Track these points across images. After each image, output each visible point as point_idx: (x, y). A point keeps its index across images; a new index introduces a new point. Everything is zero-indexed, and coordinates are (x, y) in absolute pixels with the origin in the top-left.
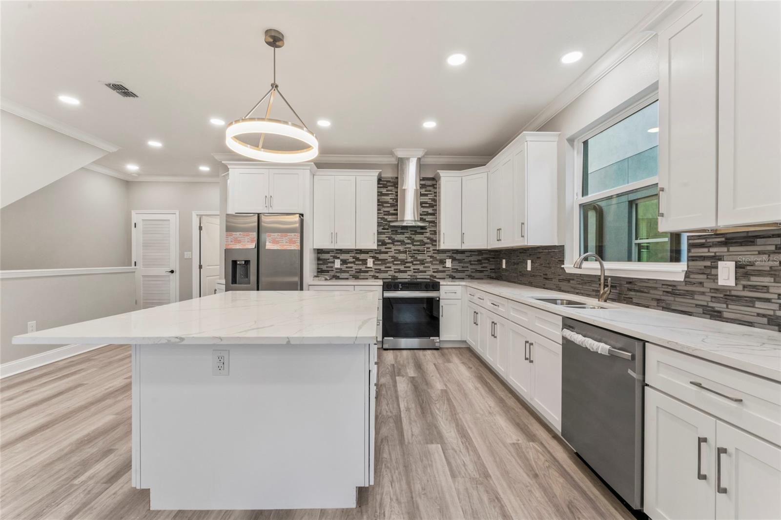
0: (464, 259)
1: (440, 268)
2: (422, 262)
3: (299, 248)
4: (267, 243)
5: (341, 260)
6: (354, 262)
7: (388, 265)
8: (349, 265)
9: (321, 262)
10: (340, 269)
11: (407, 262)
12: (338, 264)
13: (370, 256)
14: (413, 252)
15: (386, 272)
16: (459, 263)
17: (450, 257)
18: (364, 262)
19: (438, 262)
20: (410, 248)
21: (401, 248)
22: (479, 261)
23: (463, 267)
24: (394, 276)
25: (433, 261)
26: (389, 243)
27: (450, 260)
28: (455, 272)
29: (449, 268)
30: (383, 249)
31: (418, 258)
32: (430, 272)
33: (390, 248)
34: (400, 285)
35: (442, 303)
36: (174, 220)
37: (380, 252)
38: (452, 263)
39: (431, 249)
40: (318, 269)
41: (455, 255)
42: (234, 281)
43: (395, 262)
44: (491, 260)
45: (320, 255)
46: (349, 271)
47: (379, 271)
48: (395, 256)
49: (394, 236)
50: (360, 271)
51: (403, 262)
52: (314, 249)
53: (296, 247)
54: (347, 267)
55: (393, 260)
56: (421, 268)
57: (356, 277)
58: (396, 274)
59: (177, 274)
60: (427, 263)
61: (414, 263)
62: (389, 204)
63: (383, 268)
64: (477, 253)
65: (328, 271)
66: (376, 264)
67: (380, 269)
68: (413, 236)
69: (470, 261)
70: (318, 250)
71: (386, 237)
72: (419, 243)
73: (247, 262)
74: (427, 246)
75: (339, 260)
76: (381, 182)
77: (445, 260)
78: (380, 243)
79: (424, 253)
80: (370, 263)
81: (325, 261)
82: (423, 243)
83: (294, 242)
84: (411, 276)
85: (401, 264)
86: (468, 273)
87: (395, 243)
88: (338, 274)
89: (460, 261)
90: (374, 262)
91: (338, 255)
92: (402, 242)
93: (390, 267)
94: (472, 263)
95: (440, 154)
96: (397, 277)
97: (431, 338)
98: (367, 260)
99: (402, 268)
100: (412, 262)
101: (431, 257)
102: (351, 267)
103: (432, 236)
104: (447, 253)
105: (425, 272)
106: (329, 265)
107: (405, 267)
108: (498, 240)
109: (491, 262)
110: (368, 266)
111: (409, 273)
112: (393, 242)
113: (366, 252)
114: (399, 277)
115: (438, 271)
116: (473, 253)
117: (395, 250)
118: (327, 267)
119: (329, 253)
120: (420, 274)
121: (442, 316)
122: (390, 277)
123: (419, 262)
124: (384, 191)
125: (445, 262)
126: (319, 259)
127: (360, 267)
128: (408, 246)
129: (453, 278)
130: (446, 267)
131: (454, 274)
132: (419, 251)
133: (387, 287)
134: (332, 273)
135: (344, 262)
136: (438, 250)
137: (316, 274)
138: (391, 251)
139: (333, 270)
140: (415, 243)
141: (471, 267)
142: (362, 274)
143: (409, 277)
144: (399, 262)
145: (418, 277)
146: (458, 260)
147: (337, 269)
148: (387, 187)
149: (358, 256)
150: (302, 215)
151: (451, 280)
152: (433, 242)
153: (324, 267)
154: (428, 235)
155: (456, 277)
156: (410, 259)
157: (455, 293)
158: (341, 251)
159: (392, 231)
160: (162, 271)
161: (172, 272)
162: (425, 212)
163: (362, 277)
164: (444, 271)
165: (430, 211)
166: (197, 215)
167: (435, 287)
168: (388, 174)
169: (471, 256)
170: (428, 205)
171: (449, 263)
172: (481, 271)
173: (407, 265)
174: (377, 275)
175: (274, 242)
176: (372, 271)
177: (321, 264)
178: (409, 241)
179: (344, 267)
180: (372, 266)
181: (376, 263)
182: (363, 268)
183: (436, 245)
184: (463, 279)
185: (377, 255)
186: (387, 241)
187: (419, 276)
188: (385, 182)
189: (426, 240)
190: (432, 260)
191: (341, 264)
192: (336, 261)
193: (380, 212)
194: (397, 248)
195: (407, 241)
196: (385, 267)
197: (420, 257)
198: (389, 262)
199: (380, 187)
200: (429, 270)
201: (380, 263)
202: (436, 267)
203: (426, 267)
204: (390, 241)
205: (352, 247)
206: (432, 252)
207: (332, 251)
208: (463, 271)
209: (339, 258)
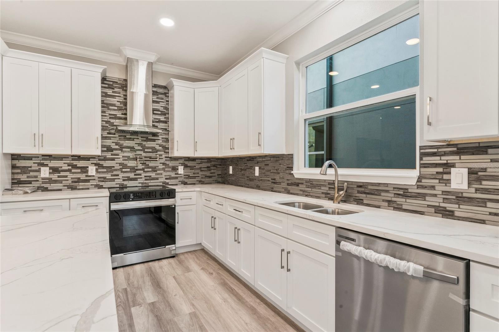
0: (195, 166)
1: (173, 174)
2: (154, 169)
5: (51, 168)
6: (69, 171)
7: (115, 173)
8: (62, 174)
9: (18, 171)
10: (49, 179)
11: (137, 170)
12: (45, 173)
13: (92, 163)
14: (144, 159)
15: (113, 180)
16: (190, 170)
17: (182, 164)
18: (84, 170)
19: (171, 169)
20: (141, 155)
21: (131, 155)
22: (208, 167)
23: (194, 174)
24: (123, 185)
25: (166, 168)
26: (116, 149)
27: (183, 167)
28: (187, 178)
29: (181, 174)
30: (109, 155)
31: (150, 165)
32: (162, 179)
33: (118, 155)
34: (131, 194)
35: (177, 210)
37: (105, 159)
38: (184, 170)
39: (163, 156)
40: (12, 179)
41: (186, 163)
43: (123, 170)
44: (218, 167)
45: (16, 162)
46: (62, 181)
47: (104, 179)
48: (123, 164)
49: (121, 142)
50: (79, 180)
51: (133, 169)
52: (5, 155)
54: (59, 177)
55: (121, 167)
56: (153, 175)
57: (73, 188)
58: (125, 183)
60: (159, 170)
61: (146, 170)
62: (116, 106)
63: (108, 176)
64: (206, 161)
65: (30, 182)
66: (100, 172)
67: (104, 178)
69: (201, 168)
70: (12, 155)
71: (113, 142)
72: (150, 150)
74: (159, 153)
75: (48, 168)
76: (105, 82)
77: (178, 166)
78: (105, 149)
79: (157, 161)
80: (92, 170)
81: (25, 170)
82: (154, 150)
84: (142, 183)
85: (131, 172)
86: (199, 179)
87: (124, 149)
88: (46, 186)
89: (192, 168)
90: (97, 170)
91: (46, 162)
92: (132, 149)
93: (118, 175)
94: (202, 169)
95: (172, 64)
96: (126, 185)
97: (167, 247)
98: (88, 167)
99: (132, 175)
100: (143, 169)
101: (163, 164)
102: (66, 177)
103: (164, 144)
104: (179, 160)
105: (157, 179)
106: (32, 174)
107: (135, 175)
108: (231, 149)
109: (218, 169)
110: (90, 174)
111: (140, 181)
112: (121, 148)
113: (87, 158)
114: (128, 185)
115: (170, 178)
116: (203, 161)
117: (123, 157)
118: (28, 177)
119: (31, 160)
120: (151, 181)
121: (178, 223)
122: (118, 186)
123: (150, 170)
124: (110, 92)
125: (178, 169)
126: (14, 167)
127: (79, 176)
128: (138, 152)
129: (185, 183)
130: (178, 174)
131: (186, 180)
132: (150, 158)
133: (115, 197)
134: (36, 184)
135: (55, 170)
136: (171, 158)
137: (9, 187)
138: (119, 158)
139: (38, 181)
140: (146, 150)
141: (201, 173)
142: (80, 184)
143: (140, 185)
144: (129, 170)
145: (150, 184)
146: (189, 166)
147: (43, 179)
148: (113, 89)
149: (75, 163)
151: (183, 186)
152: (166, 149)
153: (23, 177)
154: (160, 142)
155: (188, 183)
156: (140, 167)
157: (191, 199)
158: (50, 157)
159: (119, 136)
162: (157, 119)
163: (81, 187)
164: (176, 178)
165: (162, 118)
167: (171, 194)
168: (116, 75)
170: (160, 113)
171: (181, 170)
172: (210, 177)
173: (138, 172)
174: (101, 184)
176: (94, 179)
177: (18, 173)
178: (140, 148)
179: (55, 177)
180: (94, 175)
181: (99, 170)
182: (83, 177)
183: (169, 153)
184: (194, 184)
185: (101, 162)
186: (114, 146)
187: (151, 183)
188: (111, 83)
189: (158, 147)
190: (164, 167)
191: (50, 173)
192: (43, 169)
193: (104, 114)
194: (126, 154)
195: (137, 147)
196: (112, 176)
197: (152, 164)
198: (116, 170)
199: (105, 87)
200: (161, 177)
201: (105, 170)
202: (168, 174)
203: (158, 174)
204: (117, 147)
205: (68, 152)
206: (164, 159)
207: (36, 156)
208: (194, 177)
209: (47, 165)
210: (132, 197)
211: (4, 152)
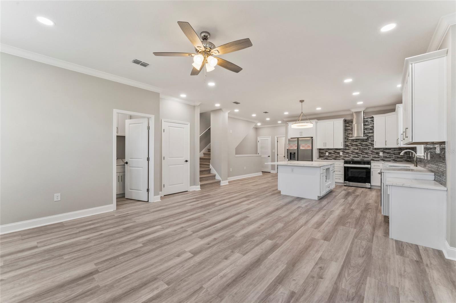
0: (390, 152)
1: (377, 156)
2: (367, 153)
3: (311, 149)
4: (301, 147)
5: (329, 153)
6: (334, 153)
7: (350, 155)
8: (332, 154)
9: (321, 153)
10: (328, 156)
12: (327, 154)
13: (341, 151)
14: (362, 149)
15: (349, 157)
17: (382, 151)
18: (339, 153)
19: (375, 154)
21: (356, 148)
23: (389, 156)
25: (372, 153)
27: (382, 153)
28: (385, 158)
29: (381, 156)
30: (347, 148)
35: (372, 170)
36: (269, 139)
37: (346, 149)
39: (371, 148)
40: (319, 156)
41: (385, 151)
42: (291, 159)
43: (353, 153)
45: (320, 151)
46: (332, 157)
47: (346, 157)
48: (353, 151)
49: (352, 143)
50: (337, 157)
51: (357, 153)
52: (318, 149)
53: (310, 148)
54: (331, 155)
56: (366, 156)
57: (335, 159)
58: (354, 158)
59: (270, 157)
60: (369, 154)
61: (363, 154)
62: (350, 130)
63: (347, 156)
64: (398, 149)
65: (323, 157)
66: (344, 154)
67: (346, 156)
68: (362, 143)
70: (319, 149)
71: (349, 143)
72: (365, 145)
73: (294, 153)
74: (369, 146)
75: (328, 153)
76: (346, 122)
77: (379, 152)
78: (346, 146)
79: (367, 150)
80: (341, 154)
81: (322, 153)
82: (367, 145)
83: (309, 147)
84: (361, 159)
85: (356, 154)
86: (393, 159)
87: (353, 146)
88: (327, 158)
89: (388, 153)
90: (343, 153)
92: (357, 145)
93: (351, 155)
94: (395, 154)
95: (375, 107)
97: (366, 184)
99: (356, 156)
100: (361, 153)
101: (371, 151)
102: (333, 155)
103: (372, 142)
104: (380, 149)
105: (368, 157)
106: (324, 154)
107: (358, 155)
109: (407, 154)
110: (340, 155)
111: (360, 158)
112: (352, 145)
113: (340, 149)
115: (375, 157)
116: (395, 149)
117: (353, 148)
118: (323, 155)
121: (372, 175)
123: (365, 154)
124: (348, 125)
125: (379, 154)
126: (320, 152)
127: (337, 155)
128: (359, 147)
129: (384, 160)
130: (379, 156)
131: (384, 159)
132: (365, 149)
133: (346, 162)
134: (325, 158)
135: (330, 153)
136: (375, 148)
137: (318, 158)
138: (351, 149)
139: (325, 156)
140: (363, 146)
141: (394, 156)
143: (360, 160)
144: (355, 153)
145: (365, 160)
146: (386, 152)
147: (327, 156)
148: (349, 123)
149: (336, 151)
150: (312, 137)
152: (372, 145)
153: (322, 155)
154: (370, 142)
155: (386, 160)
156: (360, 152)
157: (379, 166)
158: (329, 149)
159: (351, 141)
160: (266, 156)
161: (269, 156)
162: (368, 132)
163: (338, 159)
164: (379, 158)
165: (371, 131)
166: (277, 137)
167: (369, 163)
168: (349, 118)
169: (395, 151)
170: (369, 129)
171: (381, 154)
174: (344, 158)
175: (303, 147)
176: (342, 157)
178: (360, 145)
179: (330, 155)
181: (344, 153)
182: (338, 156)
183: (374, 146)
184: (390, 161)
185: (344, 151)
186: (349, 145)
188: (348, 121)
189: (368, 144)
192: (326, 153)
193: (345, 133)
195: (359, 145)
196: (348, 155)
197: (365, 151)
198: (350, 153)
199: (345, 124)
200: (370, 157)
201: (346, 153)
202: (374, 155)
203: (368, 156)
204: (350, 145)
205: (332, 148)
206: (372, 149)
207: (325, 149)
208: (390, 158)
209: (328, 152)
210: (351, 162)
211: (318, 148)
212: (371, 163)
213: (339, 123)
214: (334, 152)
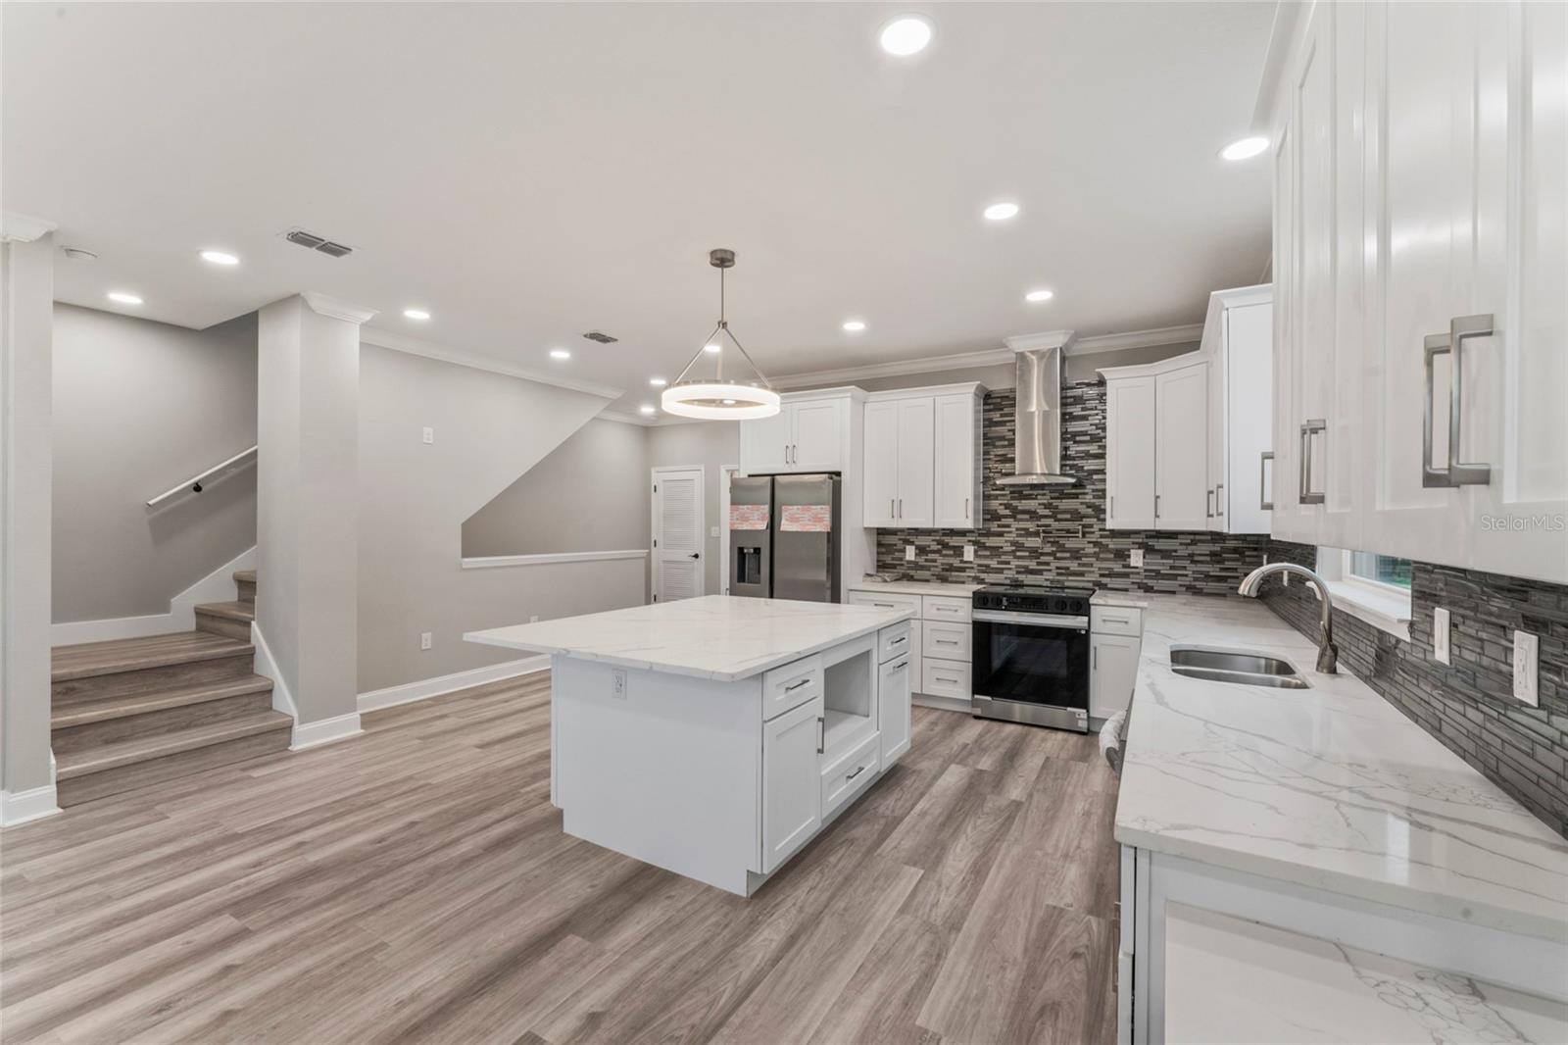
0: (1175, 551)
1: (1117, 567)
2: (1076, 554)
3: (830, 529)
4: (783, 522)
5: (917, 547)
6: (938, 552)
7: (1004, 558)
8: (931, 556)
9: (883, 550)
10: (916, 563)
11: (1042, 554)
12: (910, 554)
13: (969, 541)
14: (1055, 534)
15: (1000, 571)
16: (1162, 558)
17: (1140, 546)
18: (958, 551)
19: (1112, 556)
20: (1049, 526)
21: (1031, 526)
22: (1213, 554)
23: (1172, 568)
24: (1016, 580)
25: (1100, 552)
26: (1006, 517)
27: (1141, 552)
28: (1151, 578)
29: (1137, 568)
30: (994, 527)
31: (1067, 546)
32: (1092, 575)
33: (1008, 526)
34: (1004, 599)
35: (1098, 641)
36: (698, 478)
37: (989, 534)
38: (1144, 557)
39: (1096, 528)
40: (878, 561)
41: (1151, 542)
42: (741, 577)
43: (1018, 554)
44: (1247, 553)
45: (880, 538)
46: (930, 567)
47: (987, 569)
48: (1017, 542)
49: (1015, 503)
50: (951, 568)
51: (1035, 553)
52: (867, 530)
53: (824, 526)
54: (926, 560)
55: (1014, 548)
56: (1074, 566)
57: (943, 580)
58: (1021, 577)
59: (701, 563)
60: (1087, 555)
61: (1058, 555)
62: (1005, 440)
63: (993, 563)
64: (1209, 538)
65: (894, 567)
66: (980, 556)
67: (987, 566)
68: (1055, 503)
69: (1191, 556)
70: (878, 529)
71: (1001, 504)
72: (1068, 516)
73: (757, 551)
74: (1086, 521)
75: (913, 547)
76: (990, 401)
77: (1129, 550)
78: (989, 516)
79: (1078, 537)
80: (969, 553)
81: (890, 549)
82: (1077, 516)
83: (821, 520)
84: (1052, 581)
85: (1030, 557)
86: (1187, 581)
87: (1019, 516)
88: (912, 572)
89: (1166, 554)
90: (976, 551)
91: (912, 538)
92: (1033, 515)
93: (1008, 563)
94: (1196, 558)
95: (1110, 333)
96: (1022, 581)
97: (1069, 709)
98: (963, 547)
99: (1032, 565)
100: (1053, 554)
101: (1096, 544)
102: (935, 561)
103: (1097, 502)
104: (1132, 536)
105: (1082, 574)
106: (897, 555)
107: (1039, 564)
108: (1209, 516)
109: (1247, 559)
110: (966, 559)
111: (1047, 575)
112: (1015, 513)
113: (962, 533)
114: (1025, 583)
115: (1111, 575)
116: (1197, 537)
117: (1017, 529)
118: (893, 559)
119: (896, 535)
120: (1070, 578)
121: (1095, 668)
122: (1008, 582)
123: (1068, 555)
124: (994, 416)
125: (1129, 556)
126: (879, 544)
127: (951, 560)
128: (1044, 521)
129: (1148, 589)
130: (1129, 566)
131: (1150, 582)
132: (1068, 531)
133: (981, 601)
134: (900, 571)
135: (921, 550)
136: (1111, 531)
137: (873, 571)
138: (1010, 532)
139: (902, 565)
140: (1059, 516)
141: (1193, 567)
142: (953, 573)
143: (1048, 584)
144: (1027, 554)
145: (1066, 584)
146: (1160, 551)
147: (909, 562)
148: (1002, 409)
149: (947, 539)
150: (838, 474)
151: (1141, 593)
152: (1099, 512)
153: (888, 559)
154: (1089, 498)
155: (1155, 588)
156: (1048, 549)
157: (1126, 622)
158: (918, 532)
159: (1011, 493)
160: (683, 555)
161: (696, 556)
162: (1082, 452)
163: (954, 579)
164: (1126, 575)
165: (1093, 449)
167: (1081, 607)
168: (999, 385)
169: (1194, 543)
170: (1088, 438)
171: (1137, 558)
172: (1220, 579)
173: (1043, 559)
174: (983, 576)
175: (793, 519)
176: (972, 568)
177: (883, 553)
178: (1047, 512)
179: (921, 560)
180: (972, 559)
182: (956, 562)
183: (1104, 520)
184: (1174, 592)
185: (983, 540)
186: (1002, 511)
187: (1071, 581)
188: (999, 400)
189: (1083, 510)
190: (1097, 550)
191: (916, 555)
192: (908, 547)
193: (988, 457)
194: (1022, 525)
195: (1042, 511)
196: (999, 563)
197: (1070, 544)
198: (1006, 553)
199: (989, 410)
200: (1090, 572)
201: (988, 553)
202: (1106, 565)
203: (1084, 565)
204: (1007, 512)
205: (928, 525)
206: (1098, 533)
207: (902, 530)
208: (1174, 577)
209: (912, 543)
210: (1005, 603)
211: (866, 526)
212: (1092, 607)
213: (959, 406)
214: (939, 543)
